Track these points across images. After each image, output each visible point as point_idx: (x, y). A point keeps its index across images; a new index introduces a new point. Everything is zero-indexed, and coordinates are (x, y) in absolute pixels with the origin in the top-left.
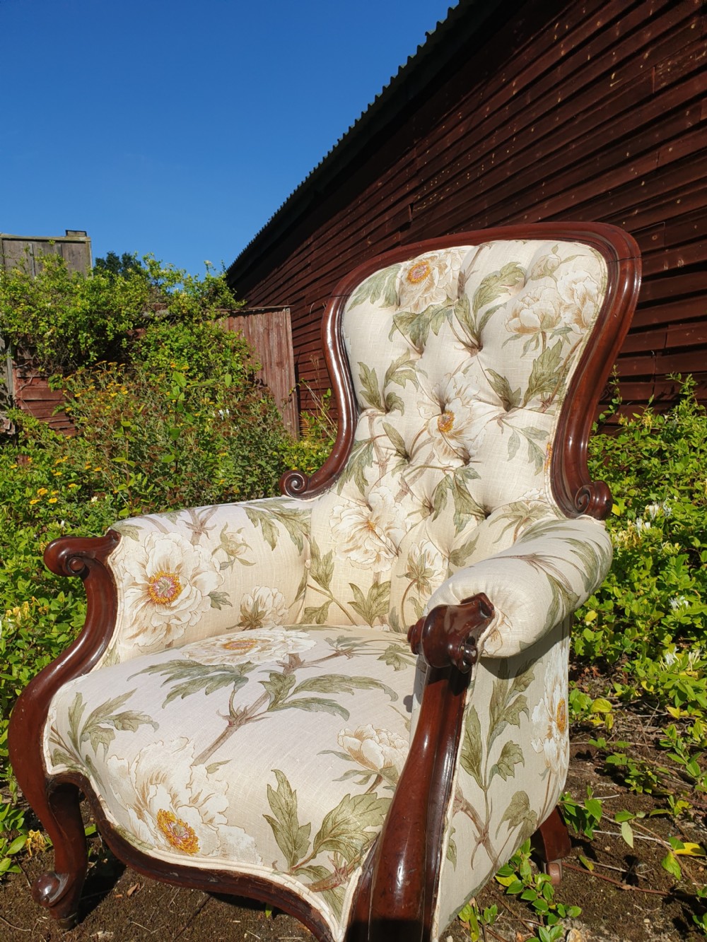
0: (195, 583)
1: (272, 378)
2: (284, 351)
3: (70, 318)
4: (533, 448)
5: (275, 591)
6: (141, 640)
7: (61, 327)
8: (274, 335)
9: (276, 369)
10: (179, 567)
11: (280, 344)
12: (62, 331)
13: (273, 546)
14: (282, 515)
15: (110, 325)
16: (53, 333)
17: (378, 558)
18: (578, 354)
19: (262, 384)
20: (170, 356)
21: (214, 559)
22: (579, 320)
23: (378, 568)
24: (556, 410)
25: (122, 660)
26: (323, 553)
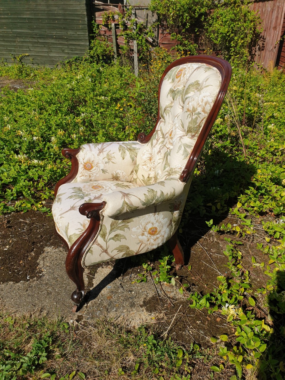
0: (97, 166)
1: (269, 36)
2: (279, 21)
3: (181, 6)
4: (185, 151)
5: (123, 171)
6: (82, 178)
7: (177, 11)
8: (275, 12)
9: (272, 30)
10: (93, 161)
11: (277, 17)
12: (178, 12)
13: (123, 159)
14: (130, 149)
15: (198, 10)
16: (173, 14)
17: (150, 169)
18: (204, 122)
19: (263, 38)
20: (221, 25)
21: (103, 160)
22: (204, 111)
23: (150, 172)
24: (196, 138)
25: (78, 181)
26: (137, 164)
